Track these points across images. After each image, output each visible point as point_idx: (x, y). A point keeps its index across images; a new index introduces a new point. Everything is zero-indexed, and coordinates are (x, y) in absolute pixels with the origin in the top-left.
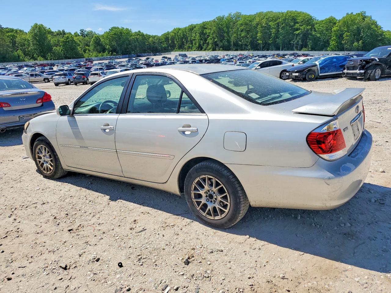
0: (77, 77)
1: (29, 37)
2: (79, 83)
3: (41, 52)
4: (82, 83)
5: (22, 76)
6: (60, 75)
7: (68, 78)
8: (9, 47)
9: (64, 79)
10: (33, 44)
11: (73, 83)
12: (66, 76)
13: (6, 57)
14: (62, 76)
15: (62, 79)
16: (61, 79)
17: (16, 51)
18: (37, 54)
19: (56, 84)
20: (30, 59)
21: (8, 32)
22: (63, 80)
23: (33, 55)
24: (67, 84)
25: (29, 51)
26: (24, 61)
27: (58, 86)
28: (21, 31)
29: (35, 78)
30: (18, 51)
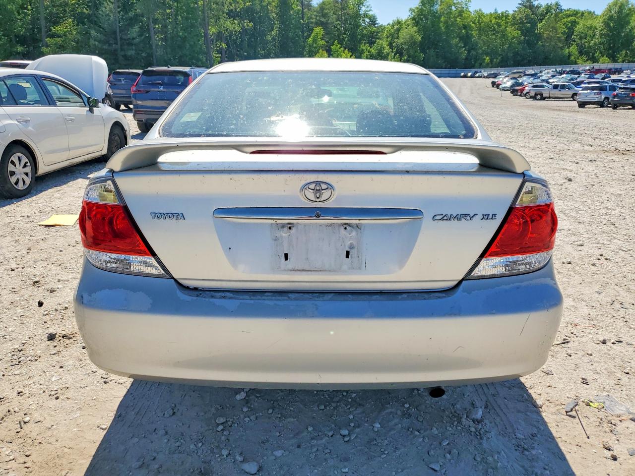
0: (621, 94)
1: (598, 24)
2: (624, 105)
3: (610, 48)
4: (631, 107)
5: (544, 87)
6: (593, 89)
7: (605, 94)
8: (560, 41)
9: (598, 96)
10: (601, 35)
11: (611, 106)
12: (602, 92)
13: (549, 57)
14: (595, 91)
15: (594, 97)
16: (592, 96)
17: (569, 48)
18: (601, 53)
19: (581, 105)
20: (587, 60)
21: (569, 16)
22: (596, 98)
23: (594, 54)
24: (601, 105)
25: (590, 47)
26: (576, 63)
27: (584, 107)
28: (589, 13)
29: (560, 92)
30: (571, 48)
